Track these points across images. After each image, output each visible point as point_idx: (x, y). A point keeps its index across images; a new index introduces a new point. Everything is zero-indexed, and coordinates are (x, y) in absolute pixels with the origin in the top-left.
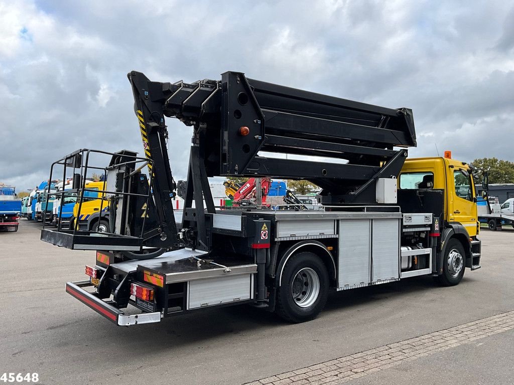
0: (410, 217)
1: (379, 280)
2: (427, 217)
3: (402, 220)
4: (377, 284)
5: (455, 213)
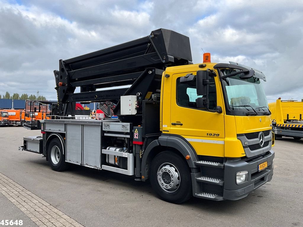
0: (109, 125)
1: (87, 164)
2: (124, 126)
3: (102, 126)
4: (85, 166)
5: (172, 124)
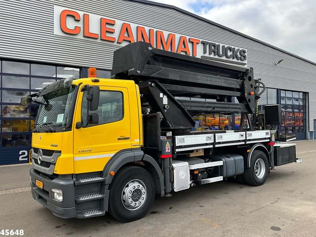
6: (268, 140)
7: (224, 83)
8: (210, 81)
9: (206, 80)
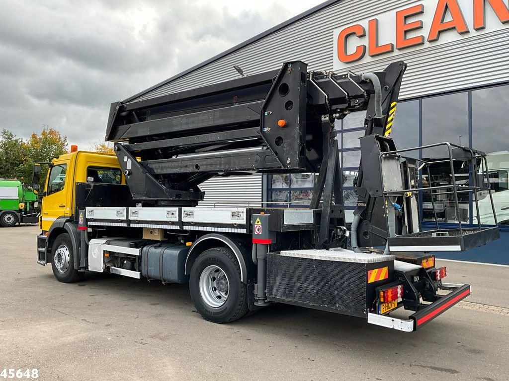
6: (244, 231)
7: (220, 118)
8: (193, 123)
9: (187, 124)
